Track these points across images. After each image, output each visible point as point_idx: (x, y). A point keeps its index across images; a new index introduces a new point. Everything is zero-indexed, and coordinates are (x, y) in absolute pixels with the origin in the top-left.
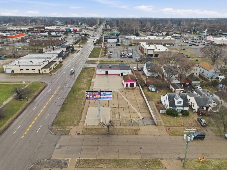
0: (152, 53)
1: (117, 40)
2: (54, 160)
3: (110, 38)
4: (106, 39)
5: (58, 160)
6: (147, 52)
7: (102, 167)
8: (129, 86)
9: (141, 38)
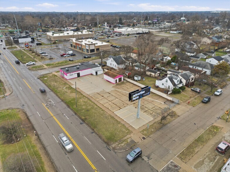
0: (93, 48)
1: (31, 39)
2: (163, 170)
3: (20, 38)
4: (17, 39)
5: (166, 168)
6: (89, 47)
7: (198, 150)
8: (118, 81)
9: (60, 34)
